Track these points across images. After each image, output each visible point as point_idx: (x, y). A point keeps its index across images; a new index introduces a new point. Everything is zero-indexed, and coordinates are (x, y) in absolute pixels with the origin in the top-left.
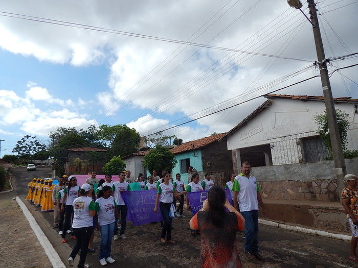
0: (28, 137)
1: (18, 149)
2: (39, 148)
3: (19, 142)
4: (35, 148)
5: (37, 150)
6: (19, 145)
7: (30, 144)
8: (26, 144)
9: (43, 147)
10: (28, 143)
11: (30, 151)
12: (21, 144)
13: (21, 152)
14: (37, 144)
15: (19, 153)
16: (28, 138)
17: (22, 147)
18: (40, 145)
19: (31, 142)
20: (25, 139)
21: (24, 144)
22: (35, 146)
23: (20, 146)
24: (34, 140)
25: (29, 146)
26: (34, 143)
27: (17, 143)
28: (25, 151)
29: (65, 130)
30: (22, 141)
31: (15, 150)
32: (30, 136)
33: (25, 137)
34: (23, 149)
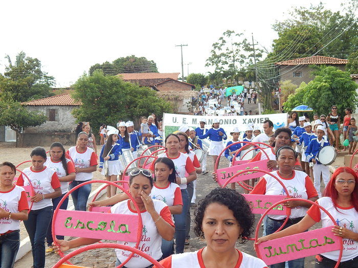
0: (229, 33)
1: (215, 59)
2: (252, 56)
3: (215, 45)
5: (246, 61)
6: (217, 50)
7: (235, 48)
8: (227, 49)
9: (257, 52)
11: (237, 64)
12: (219, 49)
13: (220, 65)
14: (247, 48)
15: (217, 68)
16: (230, 35)
17: (219, 57)
18: (253, 50)
19: (236, 44)
20: (225, 38)
21: (224, 51)
23: (218, 53)
24: (240, 40)
25: (232, 52)
26: (241, 46)
27: (213, 48)
28: (226, 63)
29: (302, 10)
30: (220, 42)
31: (208, 62)
32: (233, 32)
33: (224, 34)
34: (223, 59)
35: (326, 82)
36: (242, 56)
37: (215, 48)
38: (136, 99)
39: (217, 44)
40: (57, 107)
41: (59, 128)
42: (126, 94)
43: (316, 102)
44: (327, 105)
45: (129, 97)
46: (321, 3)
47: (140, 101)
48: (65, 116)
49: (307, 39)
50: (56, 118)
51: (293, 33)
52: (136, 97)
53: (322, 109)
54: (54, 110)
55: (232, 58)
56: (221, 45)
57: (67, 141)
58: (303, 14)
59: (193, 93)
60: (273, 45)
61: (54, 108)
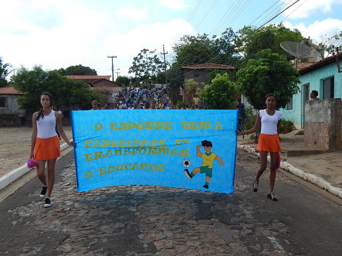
0: (145, 51)
1: (135, 68)
2: (158, 67)
3: (135, 59)
5: (156, 70)
6: (136, 62)
7: (149, 61)
8: (144, 61)
10: (146, 60)
11: (150, 72)
12: (138, 62)
13: (139, 72)
14: (157, 61)
15: (137, 74)
17: (138, 66)
18: (160, 62)
19: (149, 58)
20: (142, 54)
21: (141, 63)
22: (154, 64)
23: (137, 64)
24: (152, 56)
25: (147, 64)
26: (153, 60)
27: (134, 61)
28: (143, 71)
29: (193, 38)
30: (139, 57)
31: (131, 70)
32: (148, 50)
33: (142, 51)
34: (141, 68)
35: (263, 65)
36: (153, 66)
37: (135, 60)
38: (71, 90)
39: (137, 58)
40: (6, 96)
41: (8, 112)
42: (63, 86)
43: (252, 87)
44: (264, 91)
45: (64, 88)
46: (205, 34)
47: (74, 92)
48: (13, 103)
50: (6, 104)
51: (191, 49)
52: (71, 88)
53: (258, 95)
54: (4, 98)
55: (147, 68)
56: (140, 58)
57: (13, 123)
58: (193, 41)
59: (120, 89)
60: (176, 57)
61: (4, 96)
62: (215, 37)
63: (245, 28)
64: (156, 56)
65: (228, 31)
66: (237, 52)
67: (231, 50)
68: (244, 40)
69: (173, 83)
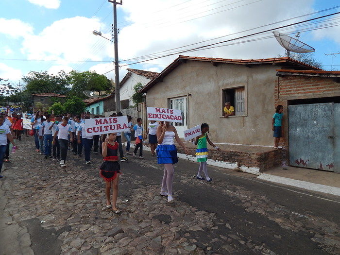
2: (12, 91)
4: (8, 91)
7: (3, 87)
9: (16, 89)
11: (4, 94)
14: (10, 87)
18: (13, 88)
19: (4, 85)
22: (8, 89)
24: (6, 83)
26: (7, 86)
29: (37, 73)
46: (46, 71)
49: (44, 85)
55: (2, 91)
58: (37, 75)
62: (52, 75)
63: (73, 71)
64: (9, 84)
65: (62, 72)
66: (68, 85)
67: (64, 83)
68: (72, 77)
69: (26, 103)
